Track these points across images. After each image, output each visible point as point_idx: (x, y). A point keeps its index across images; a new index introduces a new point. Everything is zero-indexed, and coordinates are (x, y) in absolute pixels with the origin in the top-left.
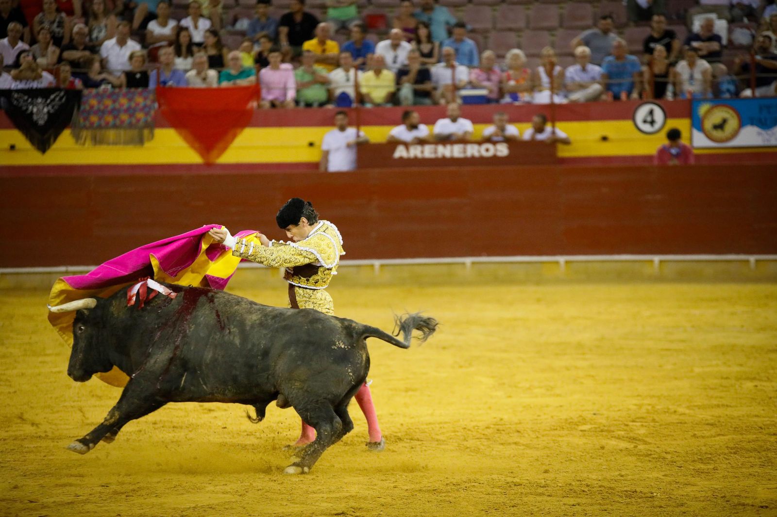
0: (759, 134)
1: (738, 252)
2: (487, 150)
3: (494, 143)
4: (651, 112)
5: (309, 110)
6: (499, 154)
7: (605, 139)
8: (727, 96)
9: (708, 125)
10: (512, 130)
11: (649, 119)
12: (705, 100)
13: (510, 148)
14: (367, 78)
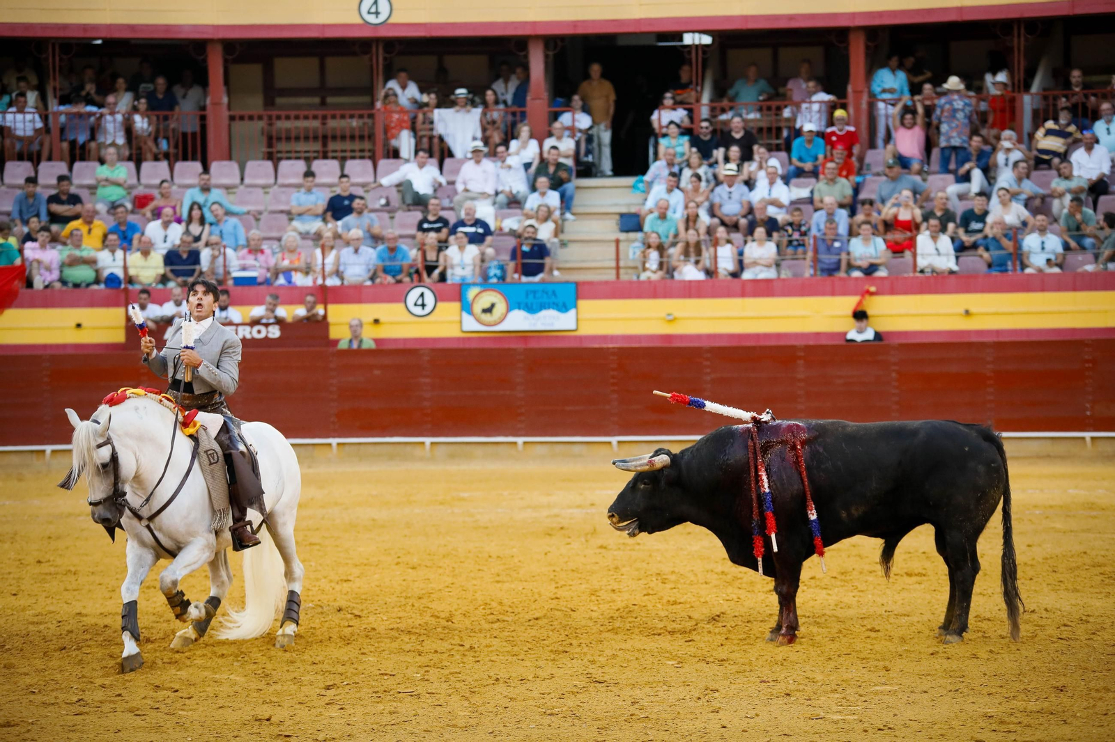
0: (526, 318)
1: (506, 435)
2: (259, 332)
3: (267, 325)
4: (422, 295)
5: (77, 290)
6: (271, 336)
7: (376, 321)
8: (494, 280)
9: (478, 308)
10: (282, 312)
11: (420, 302)
12: (474, 284)
13: (281, 330)
14: (135, 258)
